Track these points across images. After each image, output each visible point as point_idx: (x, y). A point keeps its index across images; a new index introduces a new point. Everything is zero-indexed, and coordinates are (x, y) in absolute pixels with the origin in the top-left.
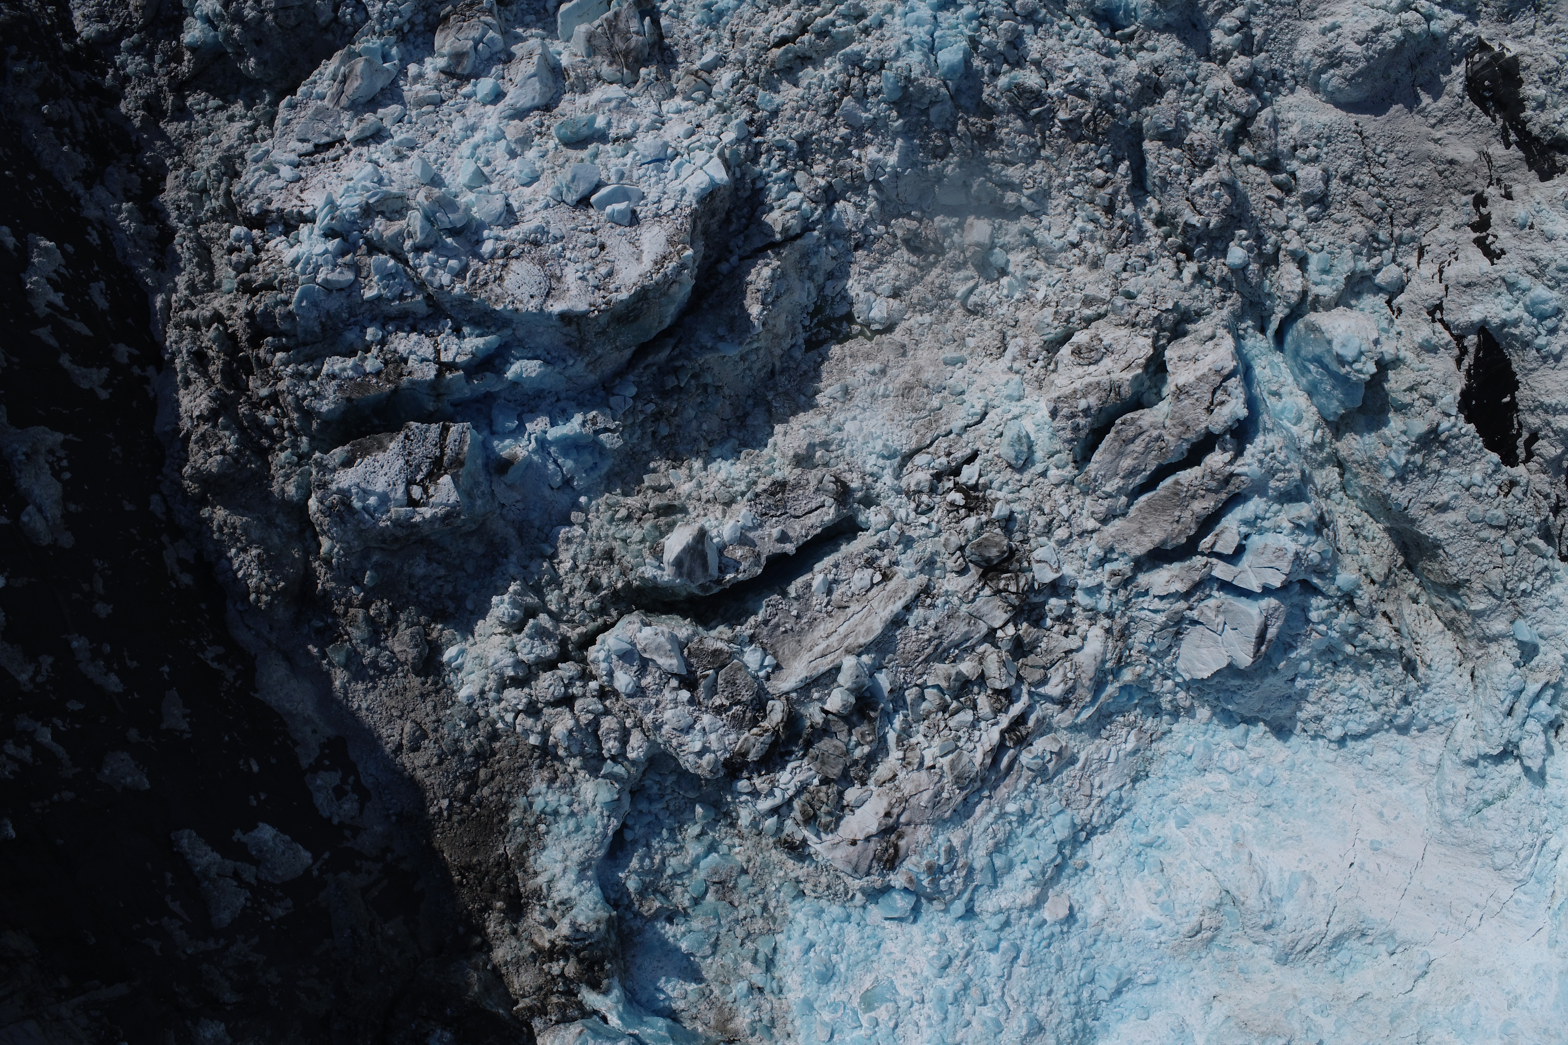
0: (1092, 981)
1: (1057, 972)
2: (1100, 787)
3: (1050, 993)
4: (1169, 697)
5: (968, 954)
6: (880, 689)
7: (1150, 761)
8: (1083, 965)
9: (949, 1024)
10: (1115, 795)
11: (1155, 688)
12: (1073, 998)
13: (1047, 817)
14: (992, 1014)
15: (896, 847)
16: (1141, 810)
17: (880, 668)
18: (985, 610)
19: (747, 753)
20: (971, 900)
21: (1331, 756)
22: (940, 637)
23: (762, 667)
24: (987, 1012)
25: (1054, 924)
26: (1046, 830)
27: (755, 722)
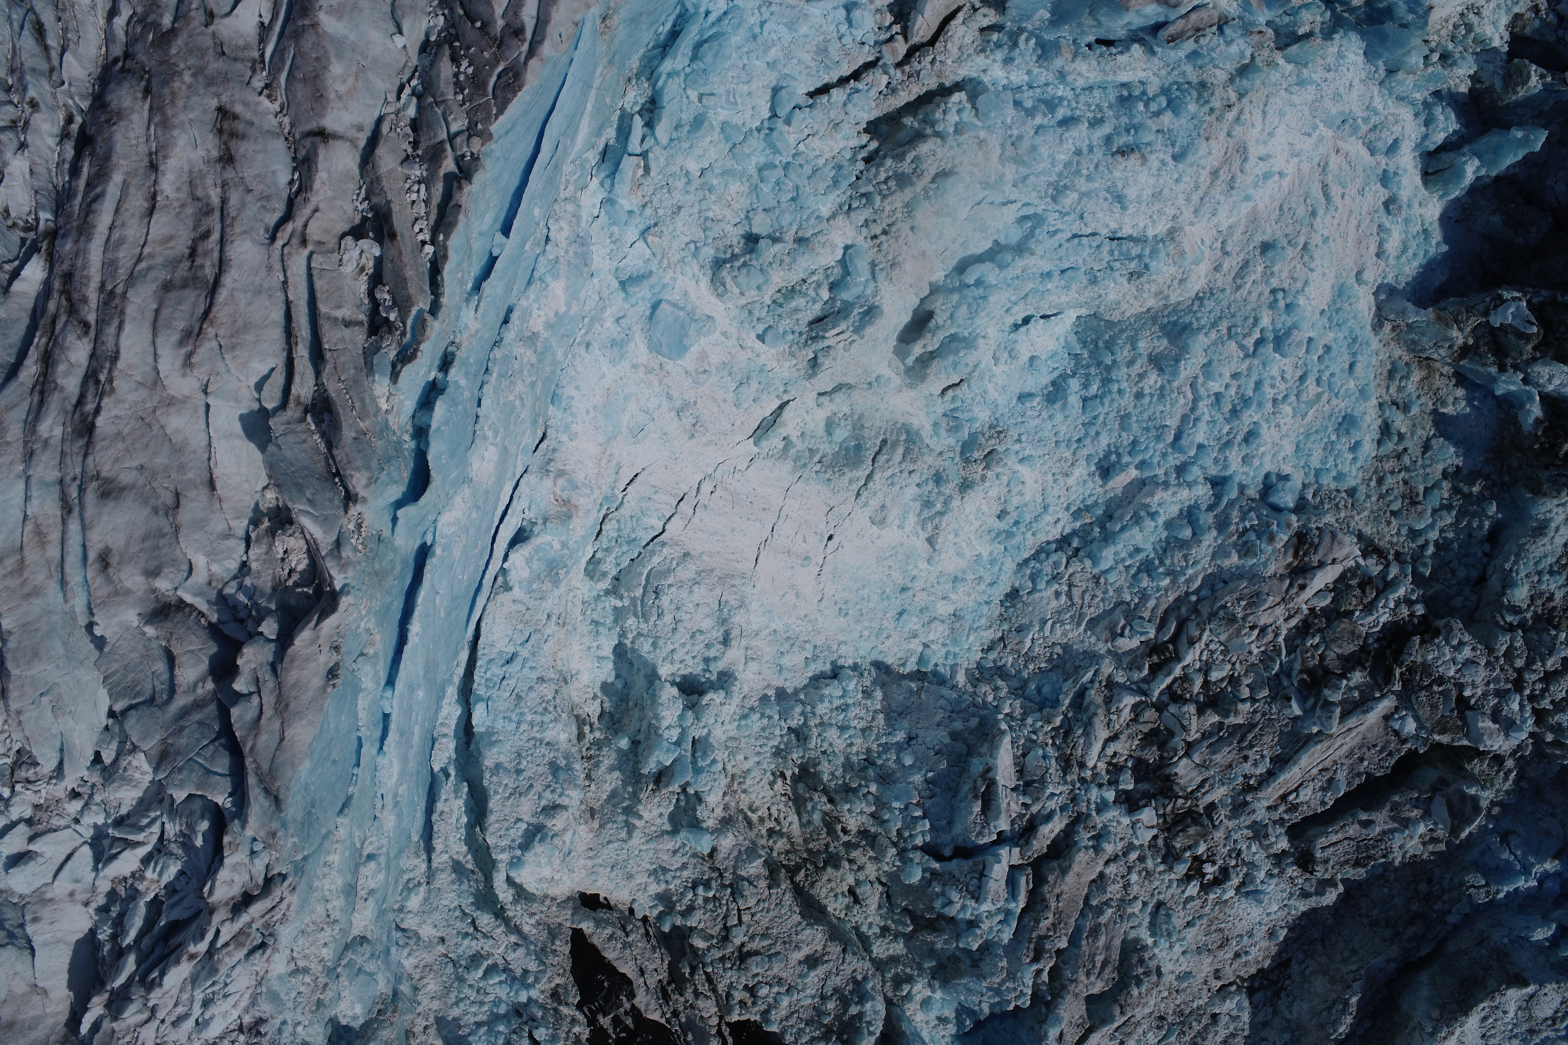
0: (1085, 400)
1: (1127, 416)
2: (1057, 594)
3: (1139, 395)
4: (1003, 694)
5: (1228, 444)
6: (1297, 701)
7: (1002, 618)
8: (1095, 417)
9: (1255, 378)
10: (1042, 585)
11: (1018, 703)
12: (1115, 387)
13: (1121, 567)
14: (1211, 384)
15: (1296, 555)
16: (1010, 566)
17: (1296, 718)
18: (1194, 773)
19: (1421, 644)
20: (1218, 497)
21: (843, 650)
22: (1241, 749)
23: (1401, 718)
24: (1215, 386)
25: (1127, 465)
26: (1123, 555)
27: (1411, 670)
